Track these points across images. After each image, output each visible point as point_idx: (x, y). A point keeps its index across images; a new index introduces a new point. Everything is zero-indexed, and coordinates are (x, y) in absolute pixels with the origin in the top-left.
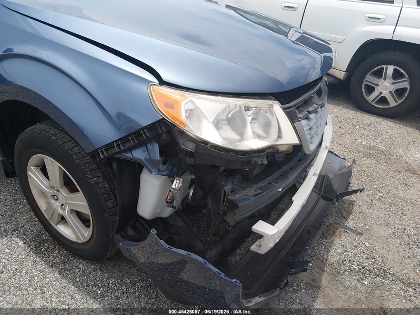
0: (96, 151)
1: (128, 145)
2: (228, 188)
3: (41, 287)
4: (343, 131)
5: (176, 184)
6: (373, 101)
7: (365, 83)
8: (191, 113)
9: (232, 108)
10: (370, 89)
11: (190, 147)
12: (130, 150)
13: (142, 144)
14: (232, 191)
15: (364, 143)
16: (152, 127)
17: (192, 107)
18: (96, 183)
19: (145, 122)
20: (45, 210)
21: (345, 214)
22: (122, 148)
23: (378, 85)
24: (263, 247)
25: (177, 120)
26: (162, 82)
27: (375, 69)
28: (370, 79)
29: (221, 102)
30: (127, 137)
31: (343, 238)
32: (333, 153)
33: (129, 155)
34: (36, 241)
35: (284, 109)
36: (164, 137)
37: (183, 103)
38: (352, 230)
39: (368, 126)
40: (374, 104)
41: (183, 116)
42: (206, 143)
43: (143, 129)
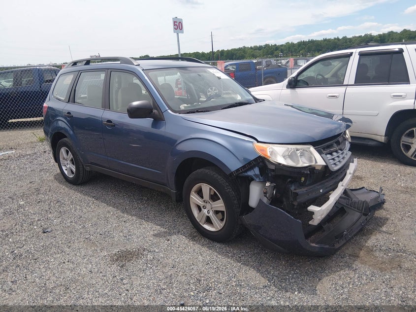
0: (232, 172)
1: (245, 169)
2: (293, 188)
3: (200, 253)
4: (386, 179)
5: (268, 184)
6: (412, 156)
7: (402, 143)
8: (272, 153)
9: (290, 150)
10: (408, 148)
11: (273, 167)
12: (246, 171)
13: (251, 168)
14: (295, 189)
15: (402, 185)
16: (255, 160)
17: (272, 150)
18: (229, 191)
19: (252, 158)
20: (197, 217)
21: (380, 224)
22: (243, 170)
23: (413, 143)
24: (316, 221)
25: (266, 155)
26: (258, 142)
27: (408, 132)
28: (405, 139)
29: (285, 147)
30: (245, 165)
31: (377, 236)
32: (375, 191)
33: (246, 174)
34: (191, 236)
35: (315, 149)
36: (261, 164)
37: (268, 149)
38: (385, 232)
39: (408, 174)
40: (413, 158)
41: (269, 154)
42: (280, 164)
43: (252, 161)
